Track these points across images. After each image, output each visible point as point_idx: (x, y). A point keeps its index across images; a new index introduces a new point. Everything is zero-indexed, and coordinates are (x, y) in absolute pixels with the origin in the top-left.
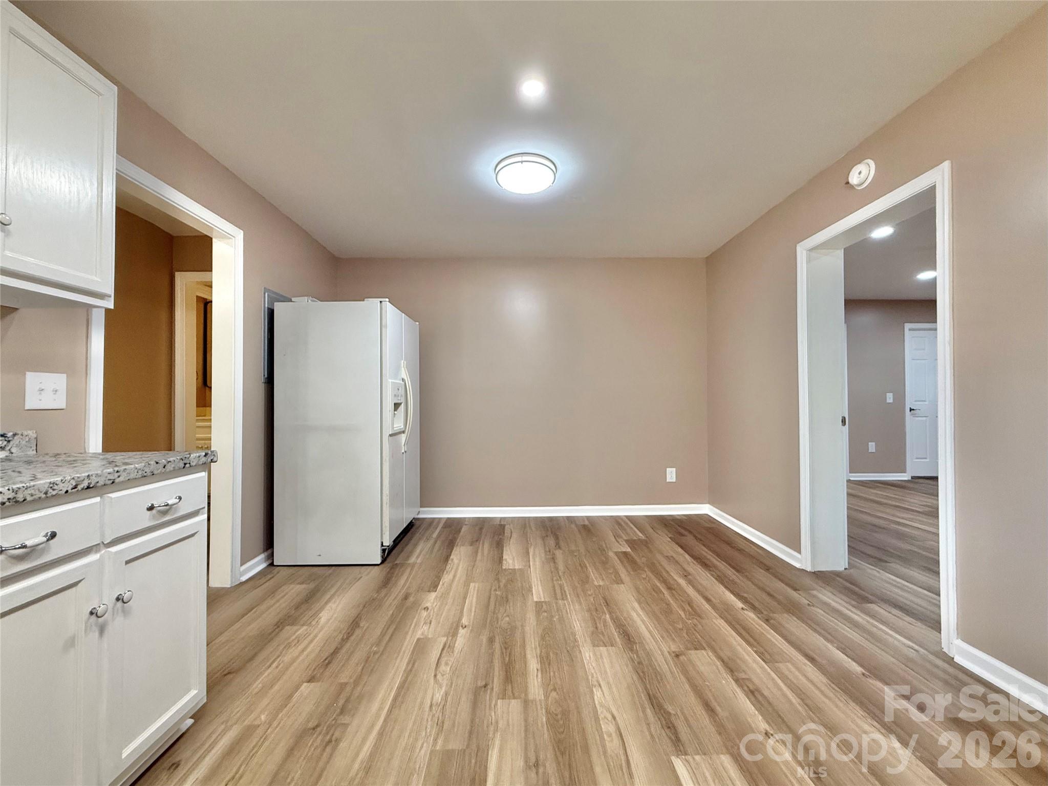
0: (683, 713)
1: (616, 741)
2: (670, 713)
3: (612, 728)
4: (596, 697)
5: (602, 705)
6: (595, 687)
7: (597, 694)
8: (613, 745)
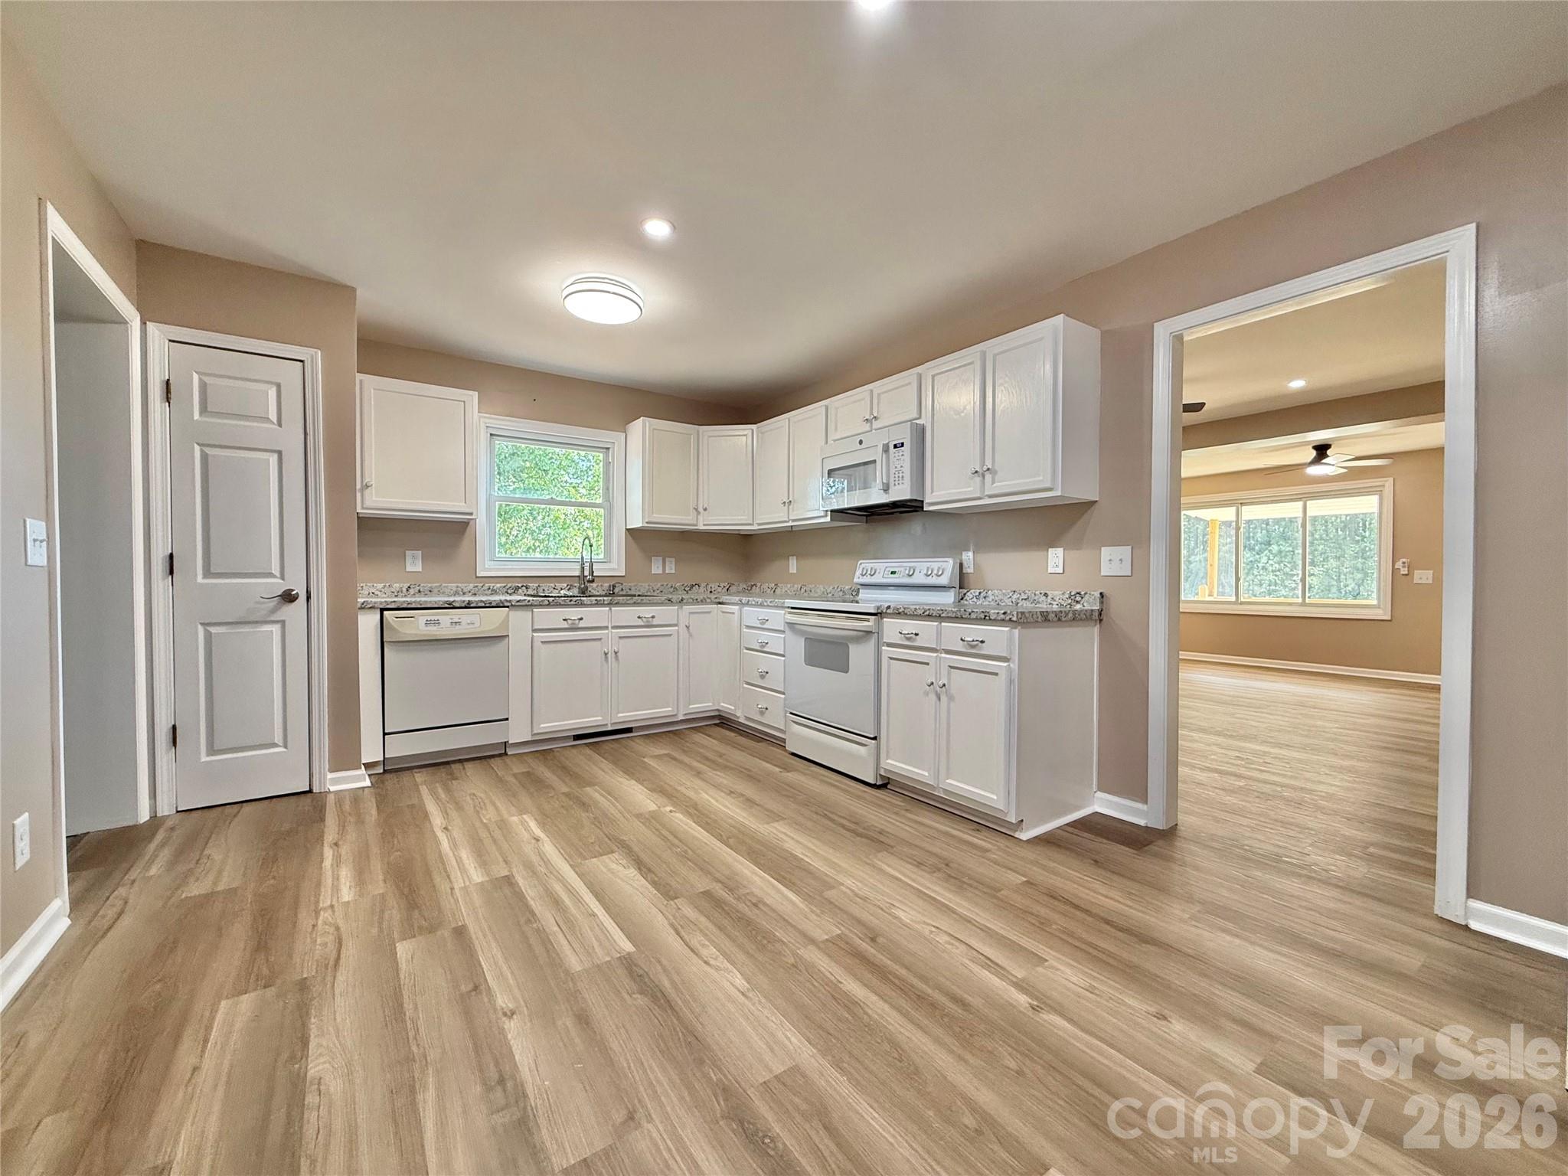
0: (623, 999)
1: (694, 943)
2: (641, 994)
3: (704, 952)
4: (739, 976)
5: (726, 970)
6: (748, 989)
7: (740, 981)
8: (697, 939)
